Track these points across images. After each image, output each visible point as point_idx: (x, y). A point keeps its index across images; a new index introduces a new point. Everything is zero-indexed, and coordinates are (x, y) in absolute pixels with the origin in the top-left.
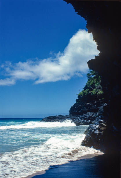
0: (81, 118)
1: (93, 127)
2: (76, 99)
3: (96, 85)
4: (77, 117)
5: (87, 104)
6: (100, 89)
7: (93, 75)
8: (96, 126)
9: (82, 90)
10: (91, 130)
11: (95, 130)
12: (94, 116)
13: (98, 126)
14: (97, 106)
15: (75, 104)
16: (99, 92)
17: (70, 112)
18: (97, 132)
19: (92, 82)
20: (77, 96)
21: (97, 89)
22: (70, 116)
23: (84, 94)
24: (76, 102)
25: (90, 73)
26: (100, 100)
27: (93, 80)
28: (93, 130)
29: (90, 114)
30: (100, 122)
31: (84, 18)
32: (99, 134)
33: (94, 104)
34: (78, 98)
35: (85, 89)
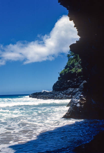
0: (63, 94)
1: (75, 101)
2: (58, 77)
3: (75, 64)
4: (59, 93)
5: (68, 81)
6: (79, 68)
7: (72, 56)
8: (77, 100)
9: (63, 69)
10: (73, 104)
11: (76, 104)
12: (74, 91)
13: (79, 100)
14: (77, 83)
15: (57, 81)
16: (78, 71)
17: (53, 88)
18: (78, 105)
19: (72, 62)
20: (59, 74)
21: (76, 68)
22: (53, 92)
23: (65, 72)
24: (59, 79)
25: (70, 54)
26: (79, 77)
27: (73, 60)
28: (75, 103)
29: (71, 90)
30: (80, 97)
31: (66, 8)
32: (80, 107)
33: (74, 81)
34: (60, 76)
35: (66, 68)
